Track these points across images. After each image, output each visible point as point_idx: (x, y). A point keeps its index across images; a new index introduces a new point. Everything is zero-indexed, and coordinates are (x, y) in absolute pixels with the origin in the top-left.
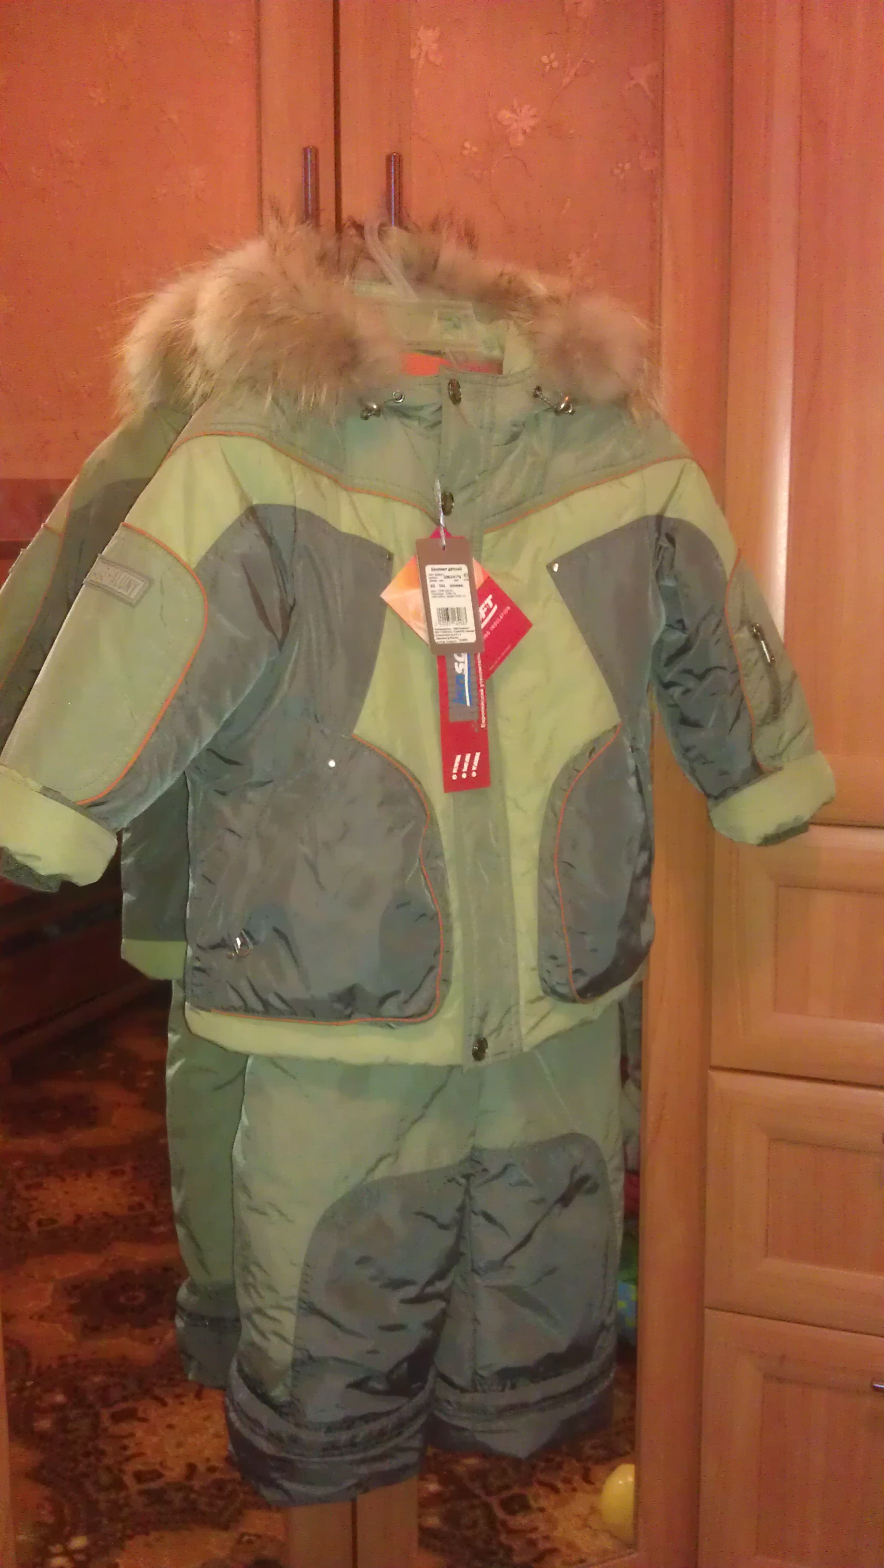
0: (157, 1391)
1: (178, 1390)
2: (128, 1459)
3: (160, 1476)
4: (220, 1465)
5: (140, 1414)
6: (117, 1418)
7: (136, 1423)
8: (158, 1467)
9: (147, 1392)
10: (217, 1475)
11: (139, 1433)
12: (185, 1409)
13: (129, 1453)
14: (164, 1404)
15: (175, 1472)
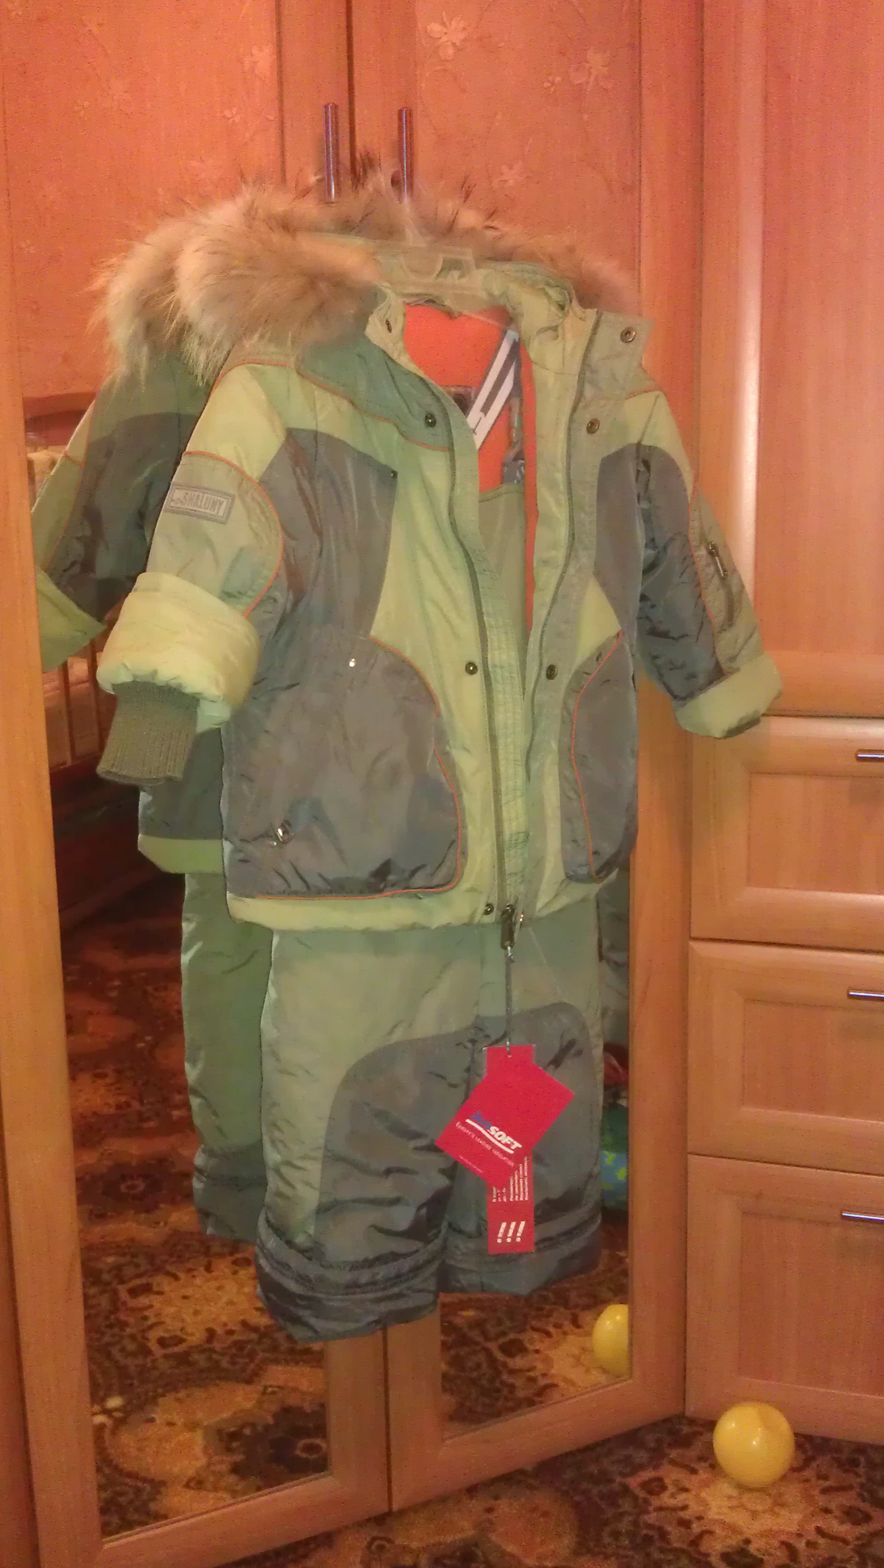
0: (168, 1268)
1: (189, 1265)
2: (151, 1327)
3: (181, 1341)
4: (237, 1328)
5: (155, 1289)
6: (134, 1292)
7: (152, 1297)
8: (179, 1333)
9: (158, 1270)
10: (235, 1337)
11: (157, 1305)
12: (198, 1281)
13: (149, 1323)
14: (176, 1278)
15: (196, 1337)
